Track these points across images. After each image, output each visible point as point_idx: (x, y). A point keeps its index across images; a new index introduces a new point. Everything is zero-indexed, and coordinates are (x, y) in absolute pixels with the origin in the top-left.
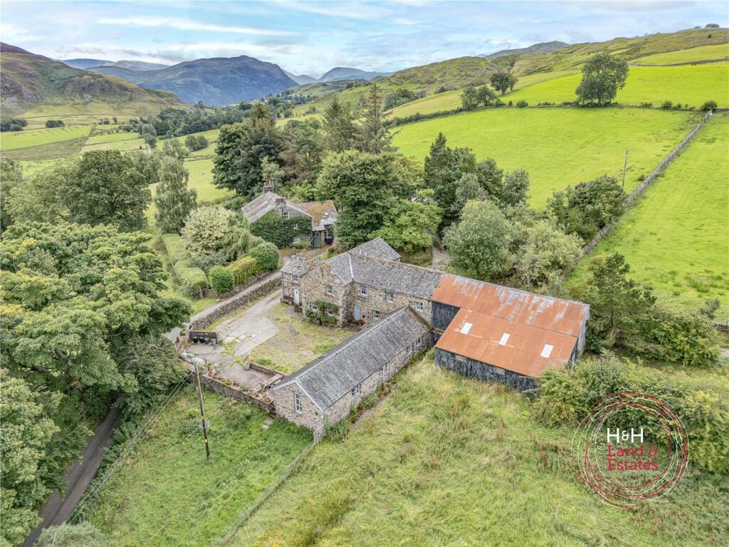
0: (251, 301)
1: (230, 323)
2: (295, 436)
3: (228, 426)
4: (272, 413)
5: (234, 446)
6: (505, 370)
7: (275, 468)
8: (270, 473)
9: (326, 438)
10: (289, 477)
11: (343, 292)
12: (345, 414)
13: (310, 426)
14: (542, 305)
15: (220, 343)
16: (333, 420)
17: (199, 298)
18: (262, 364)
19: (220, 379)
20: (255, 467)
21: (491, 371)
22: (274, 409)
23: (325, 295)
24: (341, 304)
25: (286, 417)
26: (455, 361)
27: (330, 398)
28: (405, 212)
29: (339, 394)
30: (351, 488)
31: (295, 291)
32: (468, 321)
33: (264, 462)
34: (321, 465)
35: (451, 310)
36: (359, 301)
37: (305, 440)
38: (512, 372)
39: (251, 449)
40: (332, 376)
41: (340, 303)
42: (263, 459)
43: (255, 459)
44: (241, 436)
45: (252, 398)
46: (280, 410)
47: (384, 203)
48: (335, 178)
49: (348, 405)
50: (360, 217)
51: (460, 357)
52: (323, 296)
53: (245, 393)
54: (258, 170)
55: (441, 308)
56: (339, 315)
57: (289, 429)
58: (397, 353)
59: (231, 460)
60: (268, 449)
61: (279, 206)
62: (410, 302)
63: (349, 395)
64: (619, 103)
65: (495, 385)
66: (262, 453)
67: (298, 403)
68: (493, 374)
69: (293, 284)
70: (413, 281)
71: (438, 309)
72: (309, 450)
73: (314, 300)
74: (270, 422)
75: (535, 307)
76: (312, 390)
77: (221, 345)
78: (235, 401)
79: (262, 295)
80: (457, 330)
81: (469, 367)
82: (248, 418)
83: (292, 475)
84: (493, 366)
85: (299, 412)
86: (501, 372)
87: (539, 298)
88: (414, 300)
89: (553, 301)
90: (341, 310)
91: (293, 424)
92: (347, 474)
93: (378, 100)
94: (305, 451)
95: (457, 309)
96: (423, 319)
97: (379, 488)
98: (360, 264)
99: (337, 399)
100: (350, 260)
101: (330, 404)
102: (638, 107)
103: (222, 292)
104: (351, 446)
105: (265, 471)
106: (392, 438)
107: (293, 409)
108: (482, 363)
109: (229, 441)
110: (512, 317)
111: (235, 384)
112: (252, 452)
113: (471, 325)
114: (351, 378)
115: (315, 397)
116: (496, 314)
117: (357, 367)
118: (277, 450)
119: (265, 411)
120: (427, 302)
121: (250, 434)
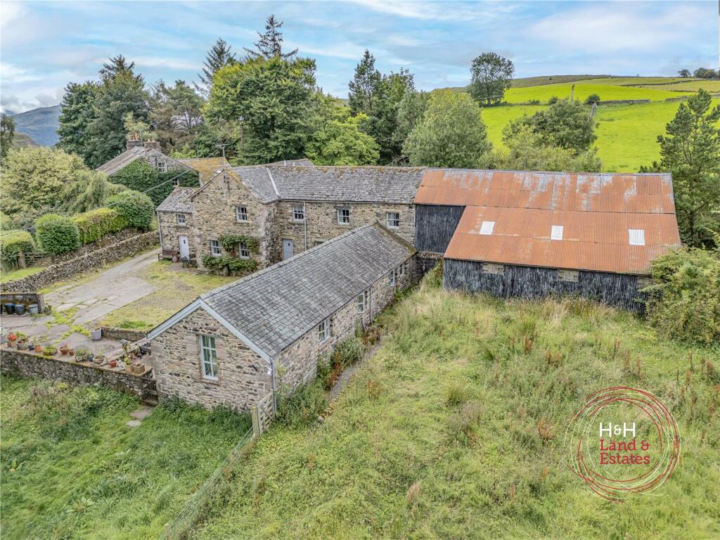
0: (108, 262)
1: (69, 289)
2: (205, 429)
3: (45, 434)
4: (149, 393)
5: (54, 474)
6: (580, 271)
7: (161, 506)
8: (146, 520)
9: (279, 420)
10: (200, 521)
11: (266, 214)
12: (311, 373)
13: (238, 402)
14: (595, 184)
15: (48, 311)
16: (290, 382)
17: (20, 267)
18: (127, 327)
19: (31, 348)
20: (108, 510)
21: (551, 279)
22: (153, 385)
23: (235, 224)
24: (263, 234)
25: (181, 395)
26: (481, 276)
27: (280, 336)
28: (334, 136)
29: (297, 329)
30: (367, 522)
31: (182, 239)
32: (484, 219)
33: (130, 496)
34: (278, 480)
35: (448, 214)
36: (291, 232)
37: (229, 434)
38: (593, 272)
39: (99, 472)
40: (277, 299)
41: (261, 232)
42: (128, 490)
43: (107, 492)
44: (75, 448)
45: (102, 371)
46: (167, 383)
47: (306, 123)
48: (234, 87)
49: (313, 357)
50: (272, 144)
51: (490, 266)
52: (232, 227)
53: (88, 364)
54: (121, 135)
55: (431, 214)
56: (261, 254)
57: (189, 420)
58: (380, 276)
59: (42, 508)
60: (142, 466)
61: (150, 153)
62: (378, 215)
63: (314, 335)
64: (508, 102)
65: (566, 301)
66: (127, 477)
67: (207, 357)
68: (554, 285)
69: (178, 228)
70: (378, 185)
71: (426, 218)
72: (245, 450)
73: (215, 236)
74: (143, 413)
75: (585, 189)
76: (241, 321)
77: (48, 314)
78: (65, 385)
79: (128, 255)
80: (473, 232)
81: (509, 281)
82: (93, 410)
83: (207, 514)
84: (555, 269)
85: (211, 378)
86: (571, 277)
87: (585, 177)
88: (385, 210)
89: (611, 178)
90: (264, 244)
91: (199, 408)
92: (349, 489)
93: (277, 38)
94: (235, 453)
95: (461, 209)
96: (400, 238)
97: (443, 509)
98: (287, 177)
99: (295, 337)
100: (270, 175)
101: (283, 345)
102: (527, 105)
103: (59, 253)
104: (341, 427)
105: (132, 517)
106: (423, 402)
107: (196, 373)
108: (533, 268)
109: (44, 463)
110: (555, 205)
111: (64, 353)
112: (100, 479)
113: (493, 223)
114: (314, 305)
115: (249, 332)
116: (527, 205)
117: (320, 289)
118: (163, 464)
119: (133, 393)
120: (407, 209)
121: (96, 442)
